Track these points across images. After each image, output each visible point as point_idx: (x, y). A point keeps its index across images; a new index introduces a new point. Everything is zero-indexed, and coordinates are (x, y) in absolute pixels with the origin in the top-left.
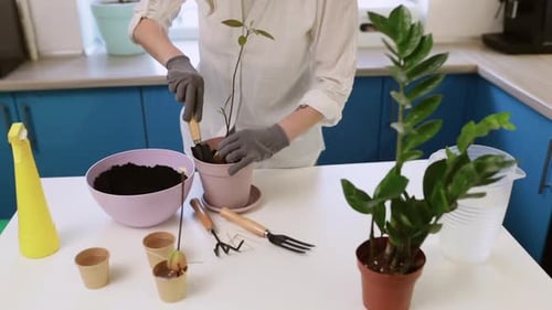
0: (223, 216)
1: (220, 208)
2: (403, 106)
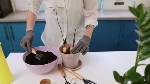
0: (68, 71)
1: (68, 68)
2: (141, 36)
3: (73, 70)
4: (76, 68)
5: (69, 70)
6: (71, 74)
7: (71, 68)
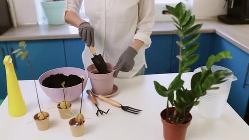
0: (99, 98)
2: (182, 48)
3: (107, 97)
4: (111, 94)
5: (100, 96)
6: (105, 103)
7: (104, 95)
